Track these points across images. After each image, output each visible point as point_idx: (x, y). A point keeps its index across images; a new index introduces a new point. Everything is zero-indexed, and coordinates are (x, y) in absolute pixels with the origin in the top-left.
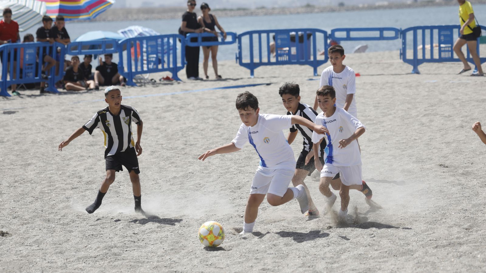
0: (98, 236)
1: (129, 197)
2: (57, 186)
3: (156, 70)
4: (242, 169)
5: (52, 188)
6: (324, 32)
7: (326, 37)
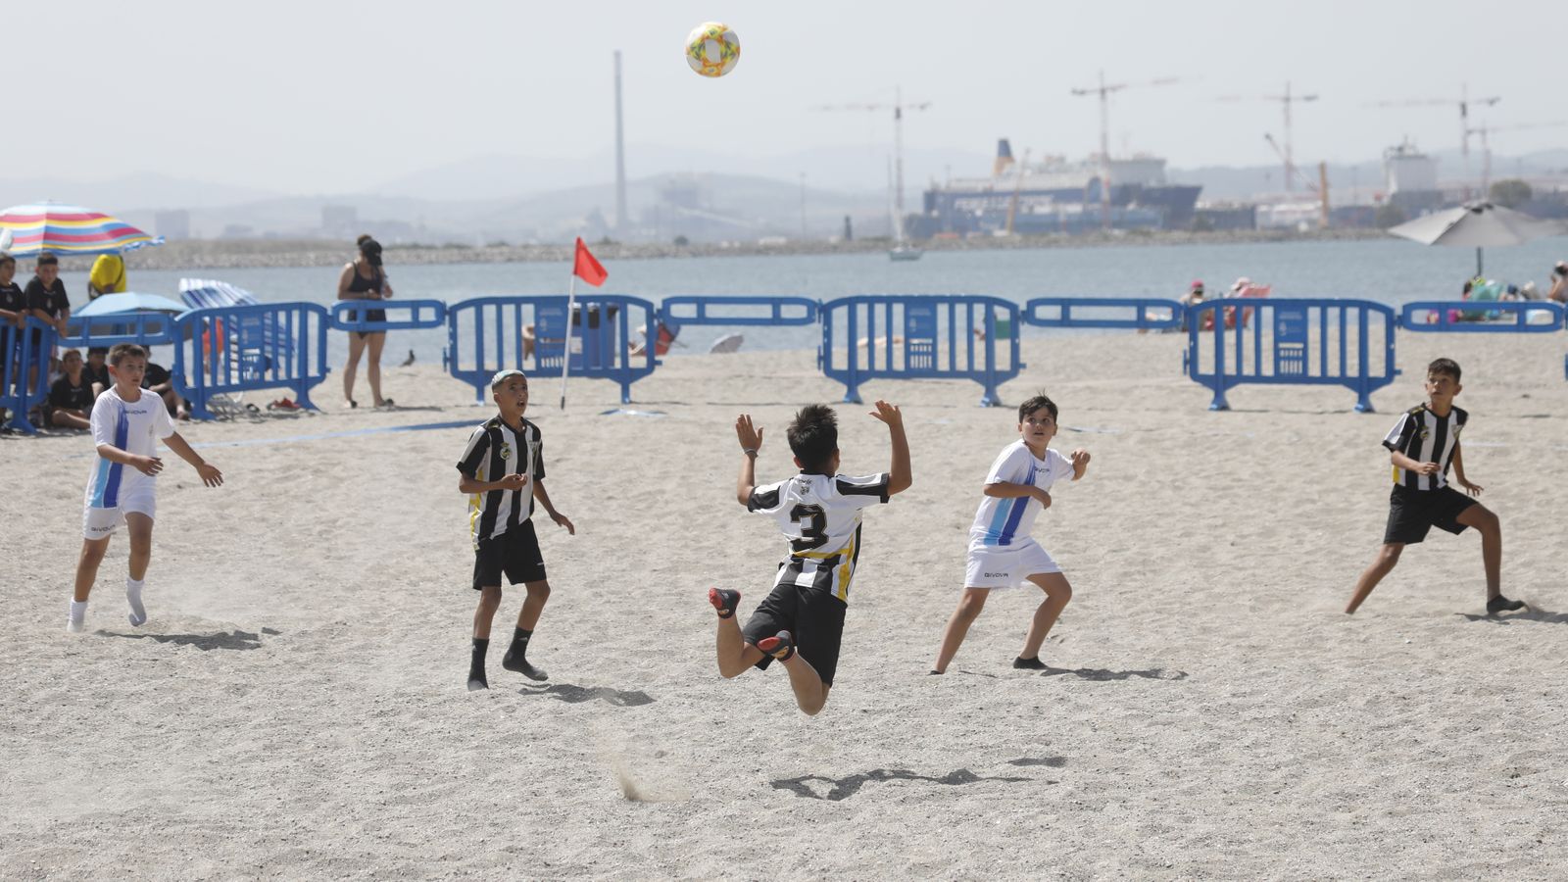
0: (128, 767)
1: (199, 678)
2: (33, 648)
3: (260, 384)
4: (457, 615)
5: (20, 653)
6: (648, 305)
7: (650, 316)
